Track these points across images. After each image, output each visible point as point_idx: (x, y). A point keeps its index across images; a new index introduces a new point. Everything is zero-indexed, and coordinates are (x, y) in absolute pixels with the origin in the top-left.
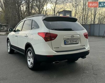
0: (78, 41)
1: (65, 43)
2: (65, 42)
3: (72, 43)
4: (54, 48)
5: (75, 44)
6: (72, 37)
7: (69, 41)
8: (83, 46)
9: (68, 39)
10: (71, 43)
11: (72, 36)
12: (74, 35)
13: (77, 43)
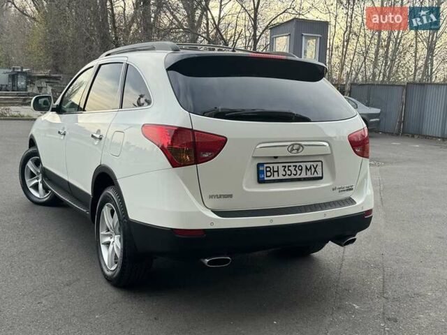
0: (319, 169)
1: (262, 176)
2: (259, 173)
4: (211, 197)
5: (305, 179)
6: (292, 150)
7: (281, 169)
8: (342, 190)
9: (276, 157)
10: (287, 177)
11: (293, 145)
12: (303, 143)
13: (316, 175)
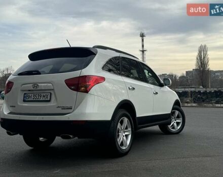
0: (49, 96)
3: (37, 99)
6: (34, 87)
13: (47, 99)
